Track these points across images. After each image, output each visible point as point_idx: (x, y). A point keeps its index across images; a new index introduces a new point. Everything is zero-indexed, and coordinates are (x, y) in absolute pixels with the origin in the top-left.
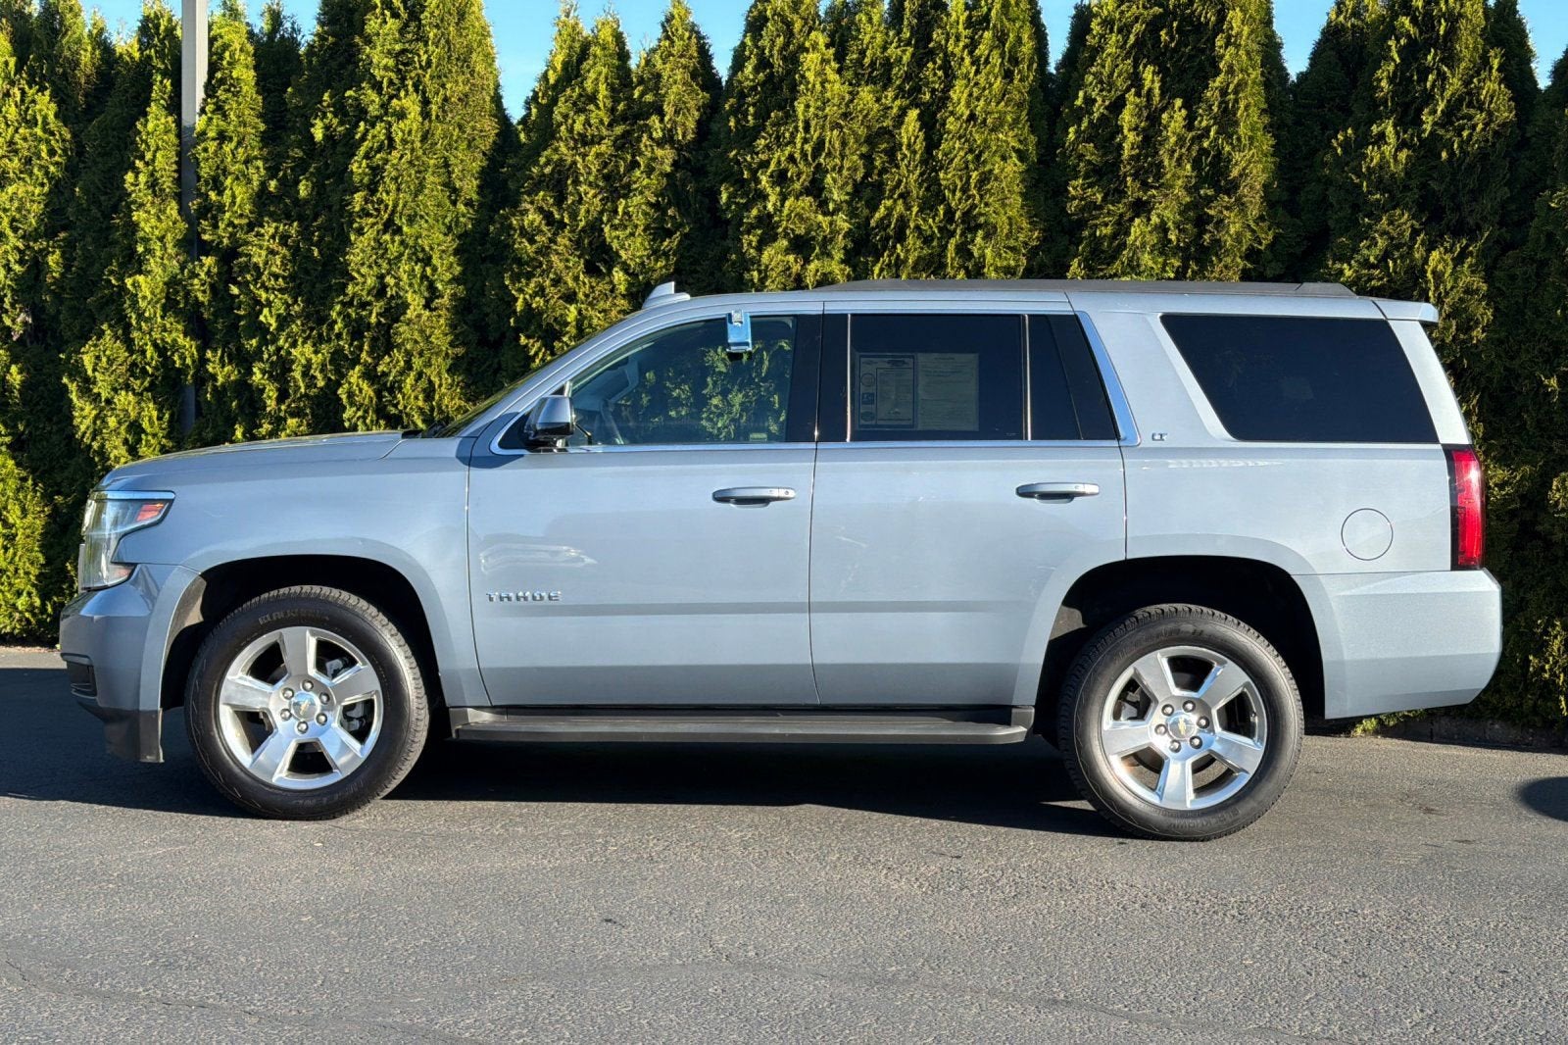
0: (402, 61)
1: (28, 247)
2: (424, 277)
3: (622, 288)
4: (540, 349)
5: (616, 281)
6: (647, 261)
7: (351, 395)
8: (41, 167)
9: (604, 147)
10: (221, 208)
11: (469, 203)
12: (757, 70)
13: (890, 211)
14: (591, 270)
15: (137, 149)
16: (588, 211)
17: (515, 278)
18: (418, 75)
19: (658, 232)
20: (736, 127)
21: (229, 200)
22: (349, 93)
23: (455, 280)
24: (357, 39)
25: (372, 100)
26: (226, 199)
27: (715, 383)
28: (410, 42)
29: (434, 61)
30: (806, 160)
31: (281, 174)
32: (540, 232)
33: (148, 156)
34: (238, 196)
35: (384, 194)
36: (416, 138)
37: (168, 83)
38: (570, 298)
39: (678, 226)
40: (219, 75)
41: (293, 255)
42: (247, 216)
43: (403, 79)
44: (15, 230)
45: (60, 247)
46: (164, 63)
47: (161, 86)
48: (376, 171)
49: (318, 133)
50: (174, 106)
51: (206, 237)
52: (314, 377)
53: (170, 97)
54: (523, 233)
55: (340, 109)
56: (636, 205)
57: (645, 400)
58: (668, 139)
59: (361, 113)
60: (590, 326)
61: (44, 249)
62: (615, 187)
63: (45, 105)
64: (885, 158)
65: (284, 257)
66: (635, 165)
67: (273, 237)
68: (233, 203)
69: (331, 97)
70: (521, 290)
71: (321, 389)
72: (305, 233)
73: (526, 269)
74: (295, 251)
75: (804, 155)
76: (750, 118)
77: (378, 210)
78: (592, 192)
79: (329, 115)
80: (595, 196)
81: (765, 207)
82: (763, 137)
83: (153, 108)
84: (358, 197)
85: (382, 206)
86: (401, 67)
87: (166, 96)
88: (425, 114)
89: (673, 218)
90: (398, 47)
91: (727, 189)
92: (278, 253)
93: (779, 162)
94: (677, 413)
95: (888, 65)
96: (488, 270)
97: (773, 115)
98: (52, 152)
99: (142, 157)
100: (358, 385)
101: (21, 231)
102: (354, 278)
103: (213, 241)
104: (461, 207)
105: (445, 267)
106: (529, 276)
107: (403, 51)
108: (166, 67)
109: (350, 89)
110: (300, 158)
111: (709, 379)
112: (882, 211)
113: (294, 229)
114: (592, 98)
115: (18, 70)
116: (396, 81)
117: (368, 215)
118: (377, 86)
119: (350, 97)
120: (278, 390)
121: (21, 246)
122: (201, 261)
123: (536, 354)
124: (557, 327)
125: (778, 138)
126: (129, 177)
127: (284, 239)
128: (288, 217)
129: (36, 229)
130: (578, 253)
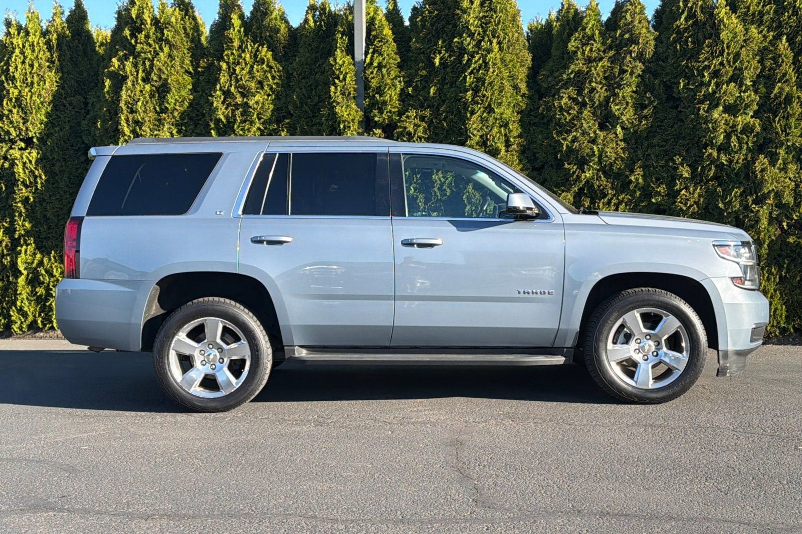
0: (484, 23)
1: (265, 128)
2: (506, 135)
3: (621, 136)
4: (576, 170)
5: (618, 132)
6: (634, 121)
7: (469, 198)
8: (268, 85)
9: (605, 63)
10: (385, 103)
11: (523, 95)
12: (686, 20)
13: (781, 89)
14: (602, 127)
15: (334, 73)
16: (600, 97)
17: (560, 133)
18: (494, 29)
19: (640, 106)
20: (680, 49)
21: (389, 99)
22: (456, 40)
23: (520, 136)
24: (458, 12)
25: (469, 43)
26: (387, 98)
27: (681, 183)
28: (487, 11)
29: (502, 21)
30: (730, 64)
31: (414, 84)
32: (571, 108)
33: (341, 77)
34: (392, 95)
35: (485, 92)
36: (498, 61)
37: (346, 39)
38: (593, 141)
39: (651, 102)
40: (374, 33)
41: (429, 127)
42: (397, 107)
43: (485, 32)
44: (259, 119)
45: (286, 127)
46: (342, 28)
47: (341, 41)
48: (481, 81)
49: (437, 61)
50: (350, 50)
51: (376, 119)
52: (445, 190)
53: (347, 46)
54: (561, 109)
55: (449, 48)
56: (627, 92)
57: (638, 194)
58: (640, 57)
59: (462, 50)
60: (607, 156)
61: (276, 129)
62: (612, 83)
63: (265, 53)
64: (772, 62)
65: (424, 128)
66: (623, 71)
67: (416, 117)
68: (391, 100)
69: (443, 42)
70: (565, 139)
71: (448, 196)
72: (436, 113)
73: (566, 129)
74: (430, 123)
75: (729, 62)
76: (690, 44)
77: (482, 100)
78: (600, 86)
79: (443, 52)
80: (601, 88)
81: (708, 90)
82: (703, 53)
83: (338, 52)
84: (469, 93)
85: (485, 99)
86: (483, 25)
87: (345, 46)
88: (501, 49)
89: (649, 98)
90: (481, 15)
91: (683, 81)
92: (420, 126)
93: (715, 65)
94: (656, 200)
95: (761, 14)
96: (534, 130)
97: (707, 41)
98: (273, 78)
99: (338, 78)
100: (473, 193)
101: (262, 120)
102: (470, 137)
103: (379, 121)
104: (520, 98)
105: (515, 129)
106: (569, 132)
107: (484, 17)
108: (344, 30)
109: (456, 37)
110: (426, 76)
111: (677, 181)
112: (776, 91)
113: (427, 113)
114: (592, 37)
115: (246, 34)
116: (481, 33)
117: (477, 103)
118: (471, 35)
119: (456, 42)
120: (425, 198)
121: (262, 128)
122: (373, 132)
123: (574, 173)
124: (588, 158)
125: (712, 53)
126: (332, 88)
127: (422, 119)
128: (422, 107)
129: (270, 119)
130: (595, 119)
